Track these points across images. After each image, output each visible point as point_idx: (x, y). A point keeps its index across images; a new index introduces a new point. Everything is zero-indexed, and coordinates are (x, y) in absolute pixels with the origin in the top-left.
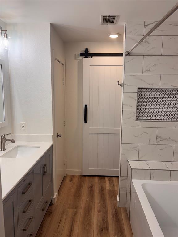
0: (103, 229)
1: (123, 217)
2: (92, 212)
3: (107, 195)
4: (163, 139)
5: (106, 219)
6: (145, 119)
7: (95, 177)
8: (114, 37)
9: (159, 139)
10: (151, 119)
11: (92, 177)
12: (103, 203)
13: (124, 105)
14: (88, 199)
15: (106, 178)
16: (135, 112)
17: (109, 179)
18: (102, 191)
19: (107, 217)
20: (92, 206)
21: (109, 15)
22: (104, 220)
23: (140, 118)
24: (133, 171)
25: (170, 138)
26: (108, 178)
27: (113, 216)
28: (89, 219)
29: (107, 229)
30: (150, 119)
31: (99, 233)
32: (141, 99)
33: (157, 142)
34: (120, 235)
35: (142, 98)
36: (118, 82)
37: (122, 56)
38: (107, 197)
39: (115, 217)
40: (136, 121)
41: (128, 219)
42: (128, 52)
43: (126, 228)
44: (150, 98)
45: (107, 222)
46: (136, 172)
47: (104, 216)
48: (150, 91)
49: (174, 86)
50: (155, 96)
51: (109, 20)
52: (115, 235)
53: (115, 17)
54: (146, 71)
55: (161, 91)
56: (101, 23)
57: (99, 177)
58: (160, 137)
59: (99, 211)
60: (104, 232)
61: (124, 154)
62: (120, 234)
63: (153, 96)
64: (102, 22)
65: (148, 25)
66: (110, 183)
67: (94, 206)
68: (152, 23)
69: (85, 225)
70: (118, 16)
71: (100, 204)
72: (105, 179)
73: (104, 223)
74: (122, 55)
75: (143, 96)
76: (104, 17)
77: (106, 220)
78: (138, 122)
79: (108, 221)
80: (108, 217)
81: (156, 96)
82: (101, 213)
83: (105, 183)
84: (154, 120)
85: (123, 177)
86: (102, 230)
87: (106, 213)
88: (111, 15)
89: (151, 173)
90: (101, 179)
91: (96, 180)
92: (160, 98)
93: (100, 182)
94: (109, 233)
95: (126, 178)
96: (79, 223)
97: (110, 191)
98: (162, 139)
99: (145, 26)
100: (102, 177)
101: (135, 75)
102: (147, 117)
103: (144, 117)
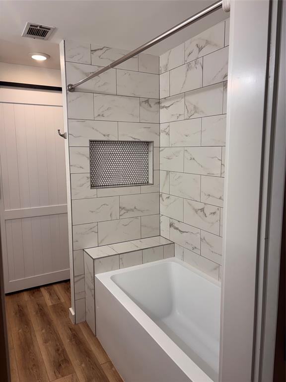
0: (61, 363)
1: (85, 336)
2: (34, 346)
3: (52, 314)
4: (128, 211)
5: (61, 347)
6: (101, 185)
7: (22, 293)
8: (39, 58)
9: (123, 211)
10: (110, 184)
11: (16, 295)
12: (49, 328)
13: (72, 166)
14: (20, 331)
15: (42, 289)
16: (89, 175)
17: (48, 289)
18: (41, 311)
19: (61, 344)
20: (32, 339)
21: (41, 25)
22: (58, 350)
23: (95, 185)
24: (96, 261)
25: (135, 208)
26: (46, 288)
27: (71, 340)
28: (33, 357)
29: (67, 360)
30: (108, 184)
31: (56, 371)
32: (94, 157)
33: (121, 215)
34: (89, 361)
35: (95, 155)
36: (59, 130)
37: (60, 92)
38: (53, 316)
39: (73, 339)
40: (91, 189)
41: (94, 336)
42: (72, 85)
43: (93, 348)
44: (106, 155)
45: (64, 351)
46: (100, 262)
47: (57, 345)
48: (105, 145)
49: (135, 139)
50: (111, 153)
51: (37, 31)
52: (82, 364)
53: (49, 29)
54: (99, 115)
55: (119, 145)
56: (24, 34)
57: (29, 292)
58: (124, 208)
59: (46, 341)
60: (63, 366)
61: (77, 241)
62: (88, 359)
63: (109, 153)
64: (27, 32)
65: (95, 50)
66: (50, 294)
67: (35, 336)
68: (101, 49)
69: (29, 369)
70: (55, 29)
71: (43, 331)
72: (40, 291)
73: (59, 354)
74: (60, 89)
75: (96, 153)
76: (31, 26)
77: (61, 350)
78: (94, 190)
79: (64, 348)
80: (63, 345)
81: (113, 153)
82: (50, 342)
83: (42, 298)
84: (114, 186)
85: (78, 276)
86: (60, 365)
87: (58, 339)
88: (44, 25)
89: (119, 260)
90: (34, 293)
91: (26, 296)
92: (118, 155)
93: (33, 298)
94: (72, 364)
95: (82, 276)
96: (17, 370)
97: (54, 306)
98: (126, 210)
99: (91, 51)
100: (34, 290)
101: (83, 120)
102: (105, 183)
103: (100, 183)
